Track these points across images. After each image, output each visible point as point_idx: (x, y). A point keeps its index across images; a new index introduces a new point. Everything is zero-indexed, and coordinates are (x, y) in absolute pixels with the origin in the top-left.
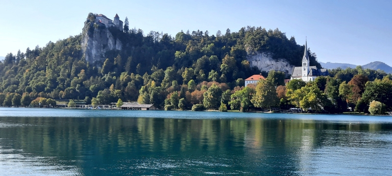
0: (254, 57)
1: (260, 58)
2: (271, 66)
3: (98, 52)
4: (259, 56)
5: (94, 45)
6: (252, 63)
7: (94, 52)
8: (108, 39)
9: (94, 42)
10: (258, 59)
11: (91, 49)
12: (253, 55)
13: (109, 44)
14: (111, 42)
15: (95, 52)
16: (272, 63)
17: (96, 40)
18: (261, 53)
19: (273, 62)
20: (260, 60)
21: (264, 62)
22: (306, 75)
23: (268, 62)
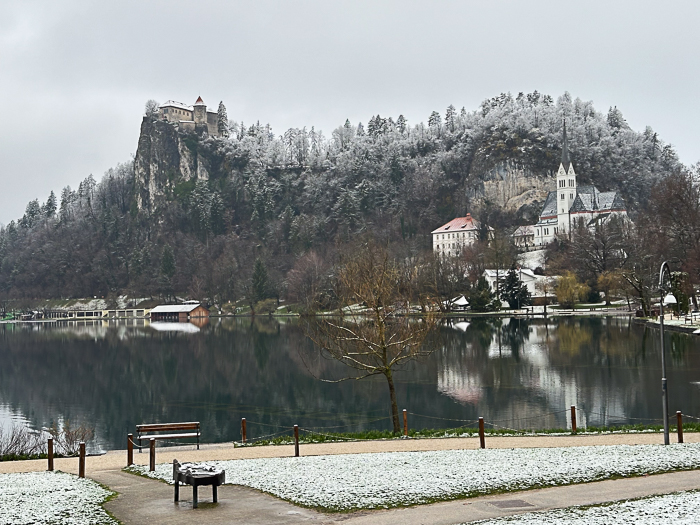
0: (488, 172)
1: (502, 173)
2: (531, 191)
3: (160, 187)
4: (499, 168)
5: (152, 174)
6: (483, 187)
7: (152, 188)
8: (179, 157)
9: (151, 167)
10: (497, 176)
11: (147, 182)
12: (485, 168)
13: (182, 169)
14: (185, 162)
15: (154, 188)
16: (534, 184)
17: (156, 161)
18: (503, 159)
19: (535, 181)
20: (504, 177)
21: (513, 182)
22: (566, 211)
23: (523, 182)
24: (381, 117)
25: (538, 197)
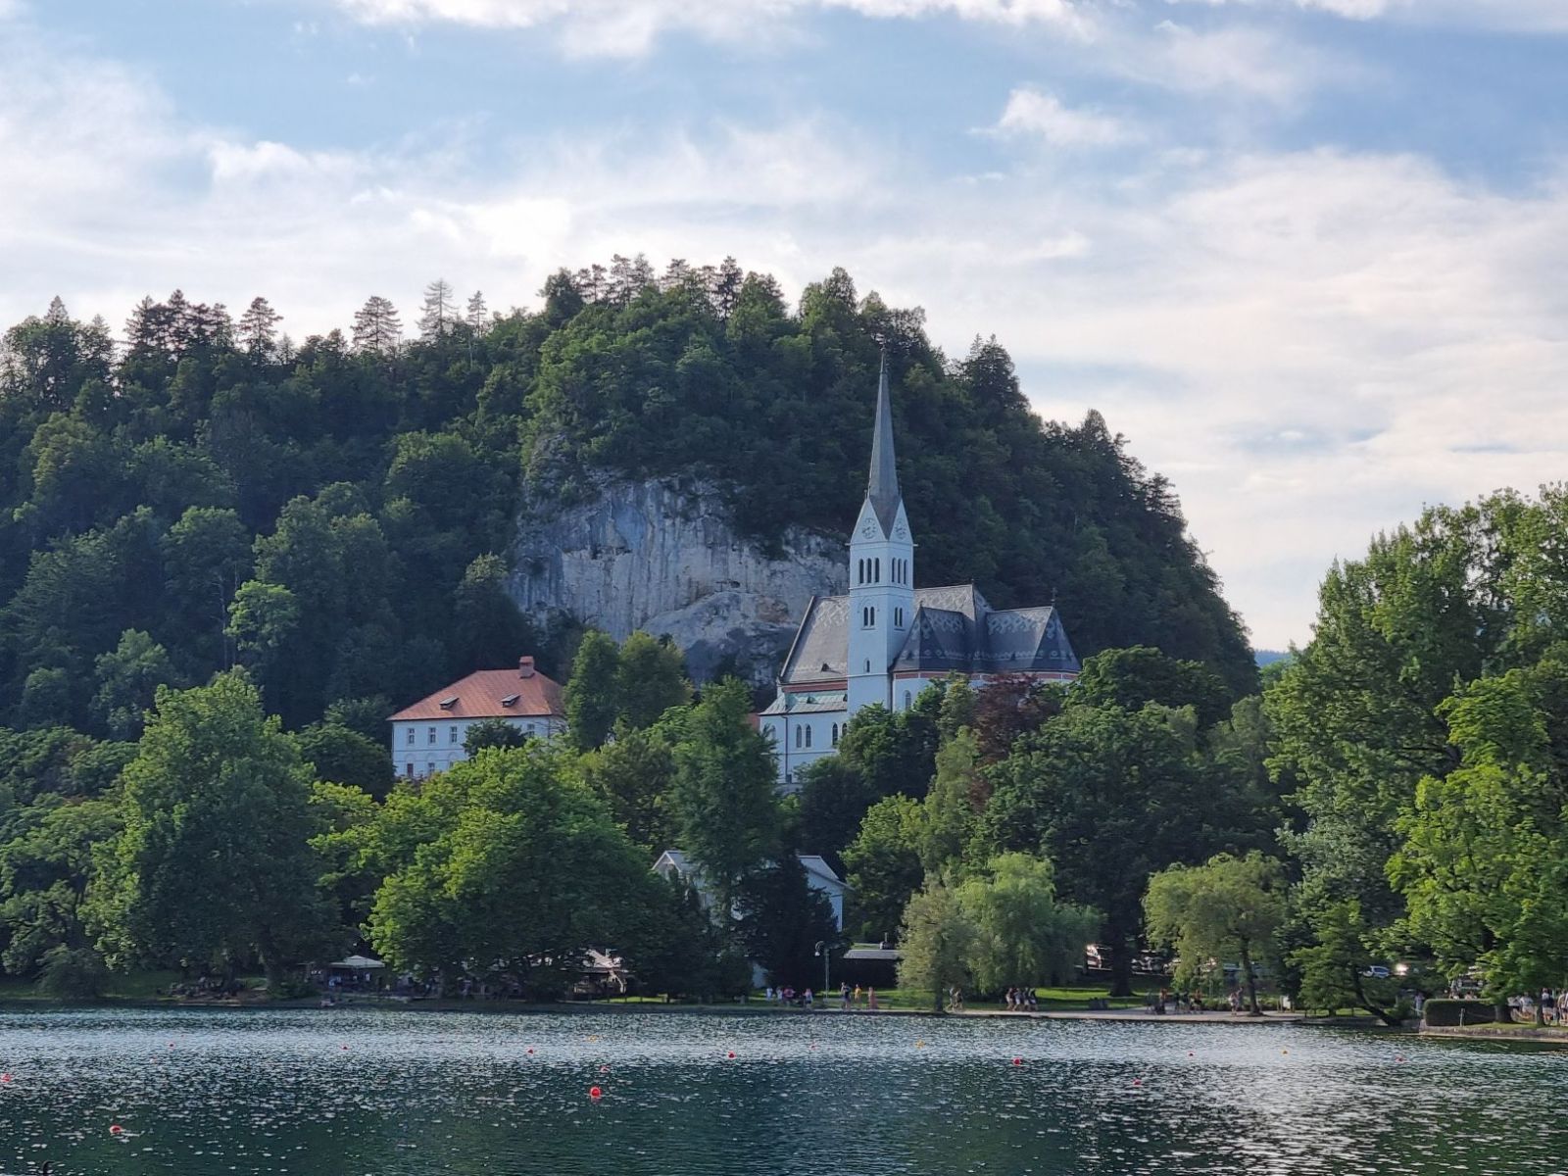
0: (579, 520)
1: (626, 525)
2: (724, 597)
4: (617, 509)
6: (558, 572)
10: (610, 537)
12: (571, 502)
16: (734, 571)
18: (634, 477)
19: (743, 563)
20: (633, 543)
21: (665, 559)
22: (881, 666)
23: (697, 562)
24: (186, 298)
25: (746, 617)
